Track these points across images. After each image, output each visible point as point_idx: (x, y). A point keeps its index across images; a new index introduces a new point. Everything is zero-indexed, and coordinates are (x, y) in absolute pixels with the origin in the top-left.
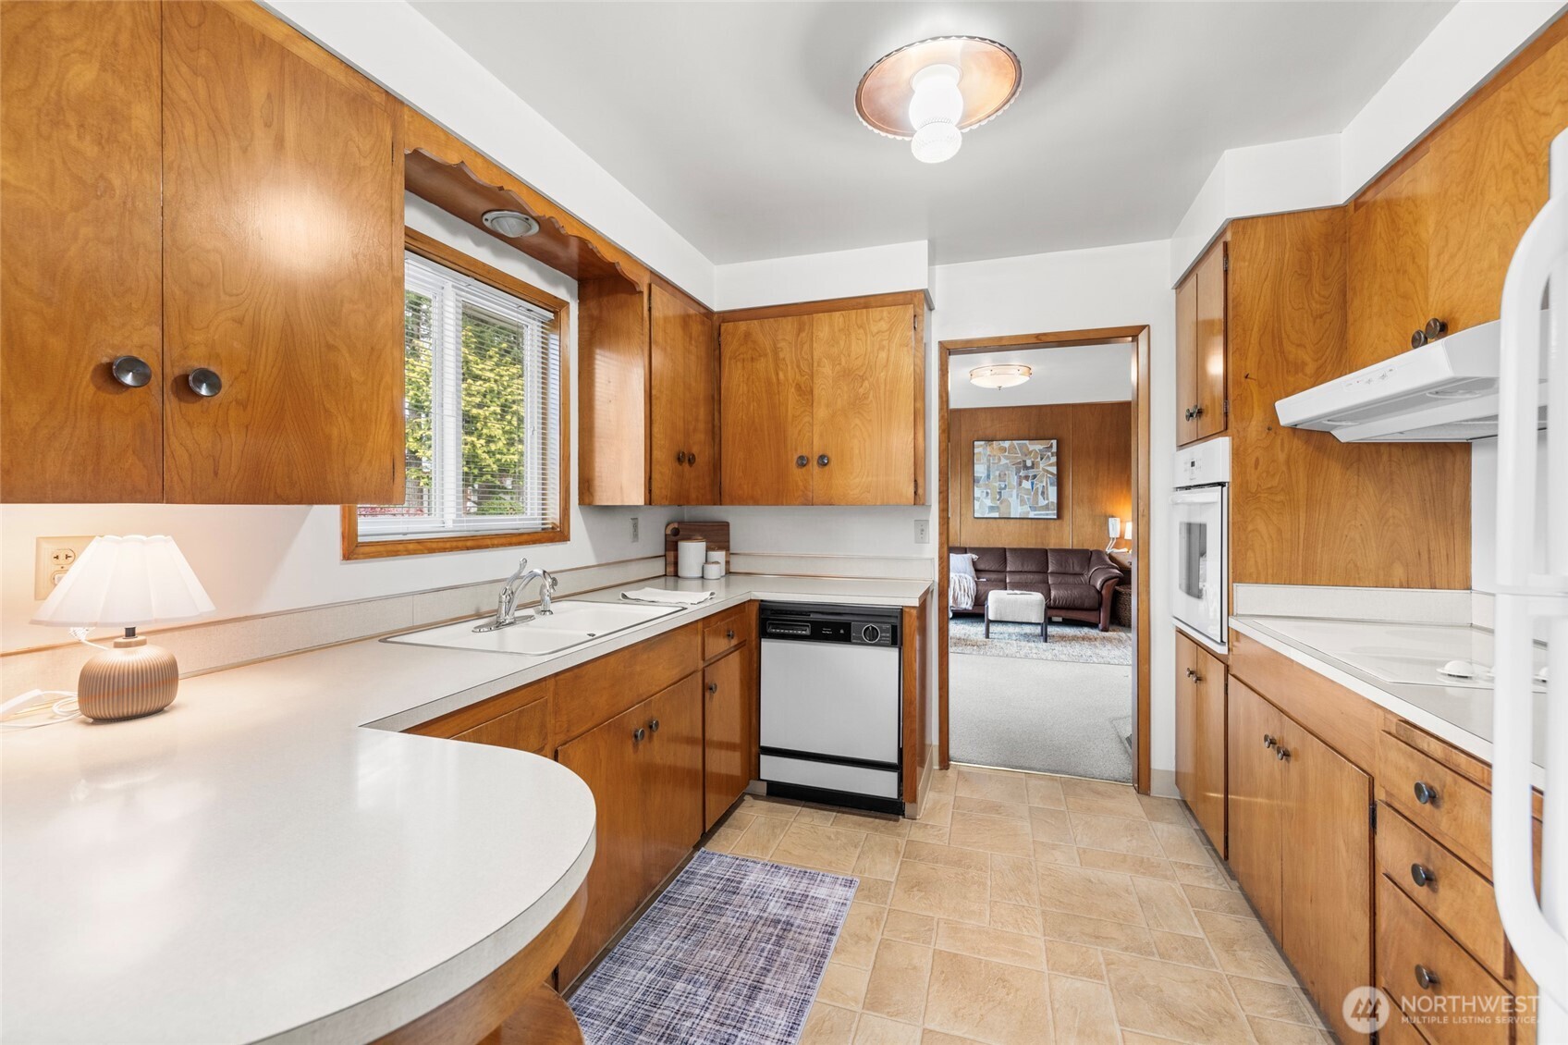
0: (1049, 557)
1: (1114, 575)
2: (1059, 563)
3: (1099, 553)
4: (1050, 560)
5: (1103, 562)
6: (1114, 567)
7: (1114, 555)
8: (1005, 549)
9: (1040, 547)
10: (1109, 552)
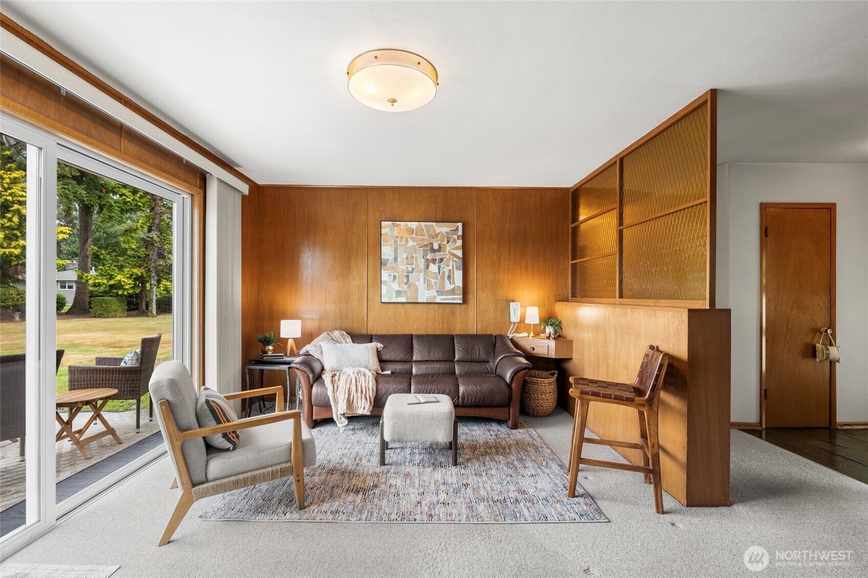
0: (456, 344)
1: (524, 366)
2: (466, 350)
3: (502, 337)
4: (456, 347)
5: (508, 349)
6: (520, 355)
7: (516, 340)
8: (412, 335)
9: (446, 333)
10: (511, 336)
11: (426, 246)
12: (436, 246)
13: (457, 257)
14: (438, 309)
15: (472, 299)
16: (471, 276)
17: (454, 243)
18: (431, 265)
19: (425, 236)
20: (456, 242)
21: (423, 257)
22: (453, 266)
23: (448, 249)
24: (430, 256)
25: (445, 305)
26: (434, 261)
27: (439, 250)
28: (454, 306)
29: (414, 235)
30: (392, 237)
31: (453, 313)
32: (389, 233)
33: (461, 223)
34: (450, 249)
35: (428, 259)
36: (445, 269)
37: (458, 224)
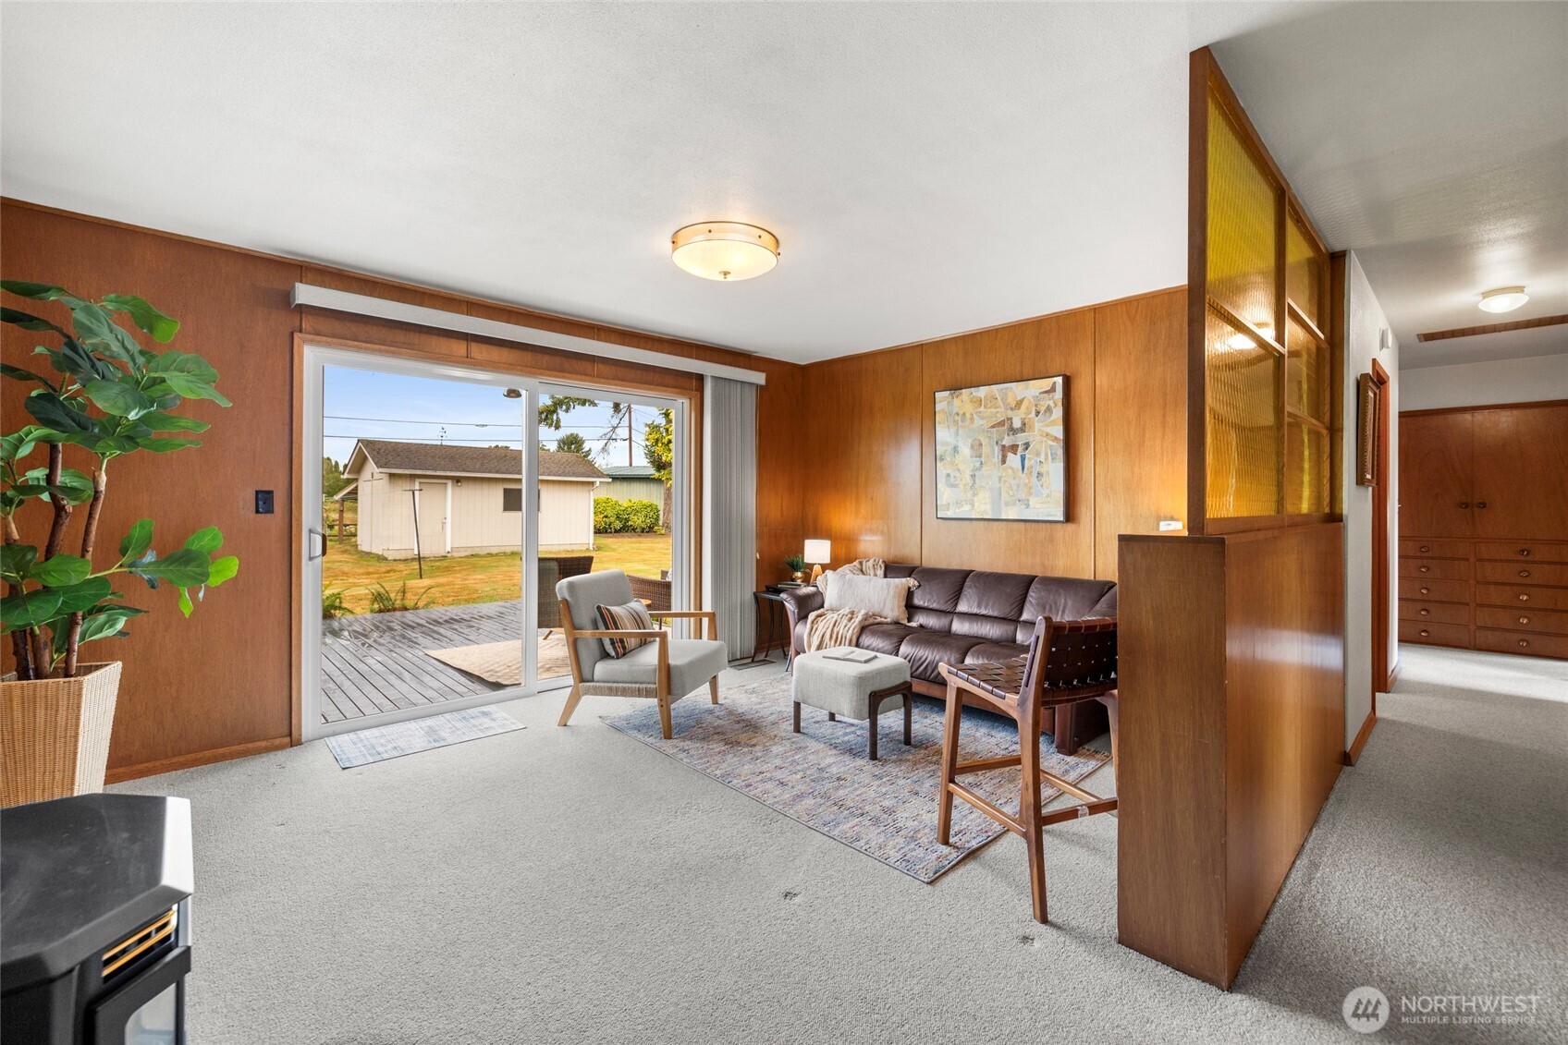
11: (1001, 424)
12: (1017, 424)
13: (1056, 439)
14: (1026, 530)
15: (1085, 513)
16: (1084, 472)
17: (1048, 414)
18: (1010, 455)
19: (999, 407)
20: (1052, 413)
21: (997, 443)
22: (1046, 455)
23: (1037, 426)
24: (1007, 441)
25: (1036, 524)
26: (1014, 448)
27: (1022, 430)
28: (1053, 525)
29: (982, 409)
30: (950, 415)
31: (1051, 539)
32: (947, 410)
33: (1061, 378)
34: (1042, 426)
35: (1004, 446)
36: (1032, 462)
37: (1055, 379)
